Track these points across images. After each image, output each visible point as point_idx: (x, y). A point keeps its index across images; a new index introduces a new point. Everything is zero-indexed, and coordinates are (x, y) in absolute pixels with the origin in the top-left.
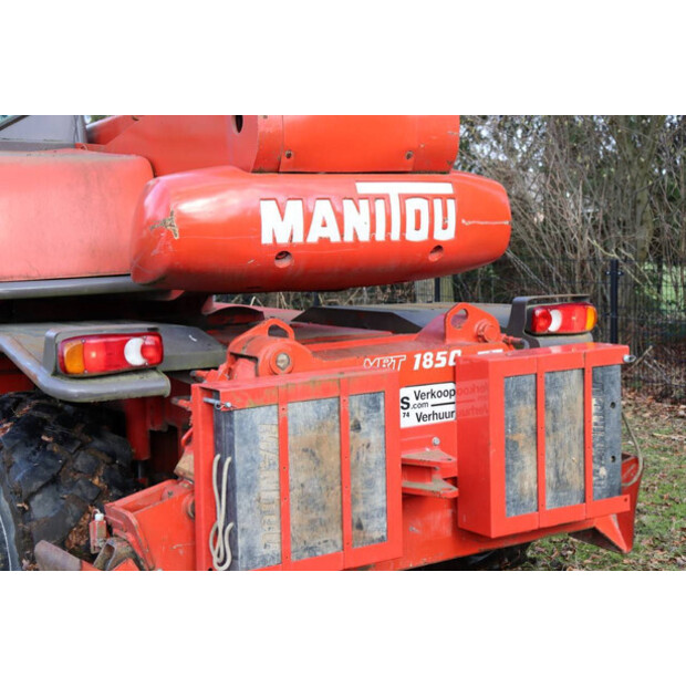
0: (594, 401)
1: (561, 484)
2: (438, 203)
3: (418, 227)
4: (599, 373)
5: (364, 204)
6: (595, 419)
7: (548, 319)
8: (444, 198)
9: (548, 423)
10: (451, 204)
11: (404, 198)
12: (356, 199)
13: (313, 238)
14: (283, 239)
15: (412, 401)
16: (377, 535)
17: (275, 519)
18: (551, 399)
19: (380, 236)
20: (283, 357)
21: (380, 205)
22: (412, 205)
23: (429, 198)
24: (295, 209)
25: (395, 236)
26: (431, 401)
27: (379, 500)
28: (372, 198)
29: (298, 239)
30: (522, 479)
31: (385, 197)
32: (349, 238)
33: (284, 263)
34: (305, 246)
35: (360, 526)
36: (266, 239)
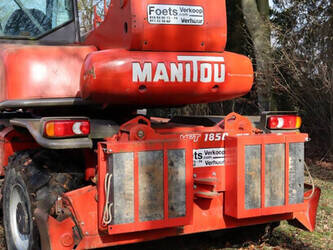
0: (290, 159)
1: (273, 196)
2: (216, 66)
3: (206, 76)
4: (293, 146)
5: (180, 65)
6: (290, 167)
7: (277, 122)
9: (267, 167)
10: (223, 66)
11: (199, 63)
12: (177, 63)
13: (156, 80)
14: (142, 80)
15: (204, 155)
16: (181, 213)
17: (132, 202)
18: (269, 156)
19: (188, 79)
20: (141, 132)
21: (188, 66)
22: (203, 66)
23: (212, 63)
24: (148, 67)
25: (195, 80)
26: (213, 156)
27: (182, 198)
28: (185, 63)
29: (149, 80)
30: (254, 192)
31: (191, 63)
32: (173, 80)
33: (143, 91)
34: (152, 83)
35: (172, 209)
36: (135, 80)
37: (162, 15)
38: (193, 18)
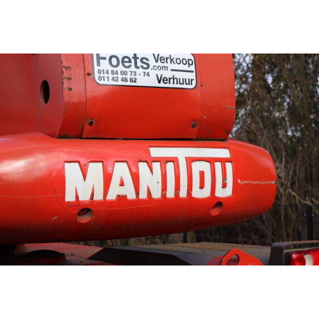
2: (218, 165)
3: (202, 186)
5: (156, 166)
7: (303, 261)
8: (223, 161)
10: (229, 166)
11: (190, 161)
12: (150, 161)
13: (112, 196)
14: (84, 197)
19: (170, 194)
21: (170, 167)
22: (197, 167)
23: (211, 161)
24: (96, 170)
25: (183, 194)
28: (164, 161)
29: (99, 196)
31: (174, 160)
32: (143, 195)
33: (85, 219)
34: (105, 202)
36: (70, 197)
37: (121, 68)
38: (178, 75)
